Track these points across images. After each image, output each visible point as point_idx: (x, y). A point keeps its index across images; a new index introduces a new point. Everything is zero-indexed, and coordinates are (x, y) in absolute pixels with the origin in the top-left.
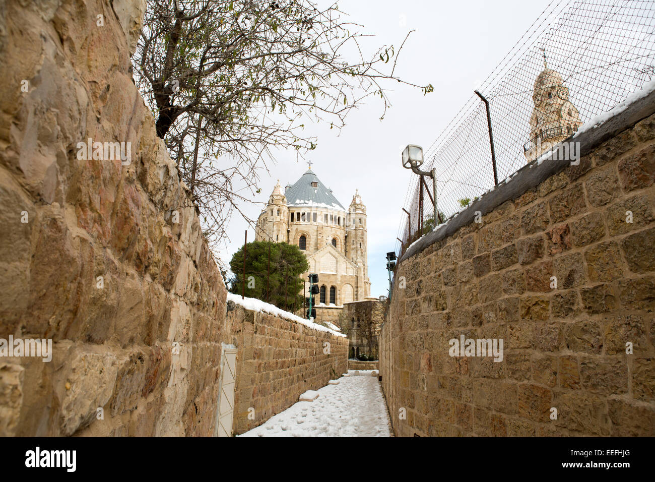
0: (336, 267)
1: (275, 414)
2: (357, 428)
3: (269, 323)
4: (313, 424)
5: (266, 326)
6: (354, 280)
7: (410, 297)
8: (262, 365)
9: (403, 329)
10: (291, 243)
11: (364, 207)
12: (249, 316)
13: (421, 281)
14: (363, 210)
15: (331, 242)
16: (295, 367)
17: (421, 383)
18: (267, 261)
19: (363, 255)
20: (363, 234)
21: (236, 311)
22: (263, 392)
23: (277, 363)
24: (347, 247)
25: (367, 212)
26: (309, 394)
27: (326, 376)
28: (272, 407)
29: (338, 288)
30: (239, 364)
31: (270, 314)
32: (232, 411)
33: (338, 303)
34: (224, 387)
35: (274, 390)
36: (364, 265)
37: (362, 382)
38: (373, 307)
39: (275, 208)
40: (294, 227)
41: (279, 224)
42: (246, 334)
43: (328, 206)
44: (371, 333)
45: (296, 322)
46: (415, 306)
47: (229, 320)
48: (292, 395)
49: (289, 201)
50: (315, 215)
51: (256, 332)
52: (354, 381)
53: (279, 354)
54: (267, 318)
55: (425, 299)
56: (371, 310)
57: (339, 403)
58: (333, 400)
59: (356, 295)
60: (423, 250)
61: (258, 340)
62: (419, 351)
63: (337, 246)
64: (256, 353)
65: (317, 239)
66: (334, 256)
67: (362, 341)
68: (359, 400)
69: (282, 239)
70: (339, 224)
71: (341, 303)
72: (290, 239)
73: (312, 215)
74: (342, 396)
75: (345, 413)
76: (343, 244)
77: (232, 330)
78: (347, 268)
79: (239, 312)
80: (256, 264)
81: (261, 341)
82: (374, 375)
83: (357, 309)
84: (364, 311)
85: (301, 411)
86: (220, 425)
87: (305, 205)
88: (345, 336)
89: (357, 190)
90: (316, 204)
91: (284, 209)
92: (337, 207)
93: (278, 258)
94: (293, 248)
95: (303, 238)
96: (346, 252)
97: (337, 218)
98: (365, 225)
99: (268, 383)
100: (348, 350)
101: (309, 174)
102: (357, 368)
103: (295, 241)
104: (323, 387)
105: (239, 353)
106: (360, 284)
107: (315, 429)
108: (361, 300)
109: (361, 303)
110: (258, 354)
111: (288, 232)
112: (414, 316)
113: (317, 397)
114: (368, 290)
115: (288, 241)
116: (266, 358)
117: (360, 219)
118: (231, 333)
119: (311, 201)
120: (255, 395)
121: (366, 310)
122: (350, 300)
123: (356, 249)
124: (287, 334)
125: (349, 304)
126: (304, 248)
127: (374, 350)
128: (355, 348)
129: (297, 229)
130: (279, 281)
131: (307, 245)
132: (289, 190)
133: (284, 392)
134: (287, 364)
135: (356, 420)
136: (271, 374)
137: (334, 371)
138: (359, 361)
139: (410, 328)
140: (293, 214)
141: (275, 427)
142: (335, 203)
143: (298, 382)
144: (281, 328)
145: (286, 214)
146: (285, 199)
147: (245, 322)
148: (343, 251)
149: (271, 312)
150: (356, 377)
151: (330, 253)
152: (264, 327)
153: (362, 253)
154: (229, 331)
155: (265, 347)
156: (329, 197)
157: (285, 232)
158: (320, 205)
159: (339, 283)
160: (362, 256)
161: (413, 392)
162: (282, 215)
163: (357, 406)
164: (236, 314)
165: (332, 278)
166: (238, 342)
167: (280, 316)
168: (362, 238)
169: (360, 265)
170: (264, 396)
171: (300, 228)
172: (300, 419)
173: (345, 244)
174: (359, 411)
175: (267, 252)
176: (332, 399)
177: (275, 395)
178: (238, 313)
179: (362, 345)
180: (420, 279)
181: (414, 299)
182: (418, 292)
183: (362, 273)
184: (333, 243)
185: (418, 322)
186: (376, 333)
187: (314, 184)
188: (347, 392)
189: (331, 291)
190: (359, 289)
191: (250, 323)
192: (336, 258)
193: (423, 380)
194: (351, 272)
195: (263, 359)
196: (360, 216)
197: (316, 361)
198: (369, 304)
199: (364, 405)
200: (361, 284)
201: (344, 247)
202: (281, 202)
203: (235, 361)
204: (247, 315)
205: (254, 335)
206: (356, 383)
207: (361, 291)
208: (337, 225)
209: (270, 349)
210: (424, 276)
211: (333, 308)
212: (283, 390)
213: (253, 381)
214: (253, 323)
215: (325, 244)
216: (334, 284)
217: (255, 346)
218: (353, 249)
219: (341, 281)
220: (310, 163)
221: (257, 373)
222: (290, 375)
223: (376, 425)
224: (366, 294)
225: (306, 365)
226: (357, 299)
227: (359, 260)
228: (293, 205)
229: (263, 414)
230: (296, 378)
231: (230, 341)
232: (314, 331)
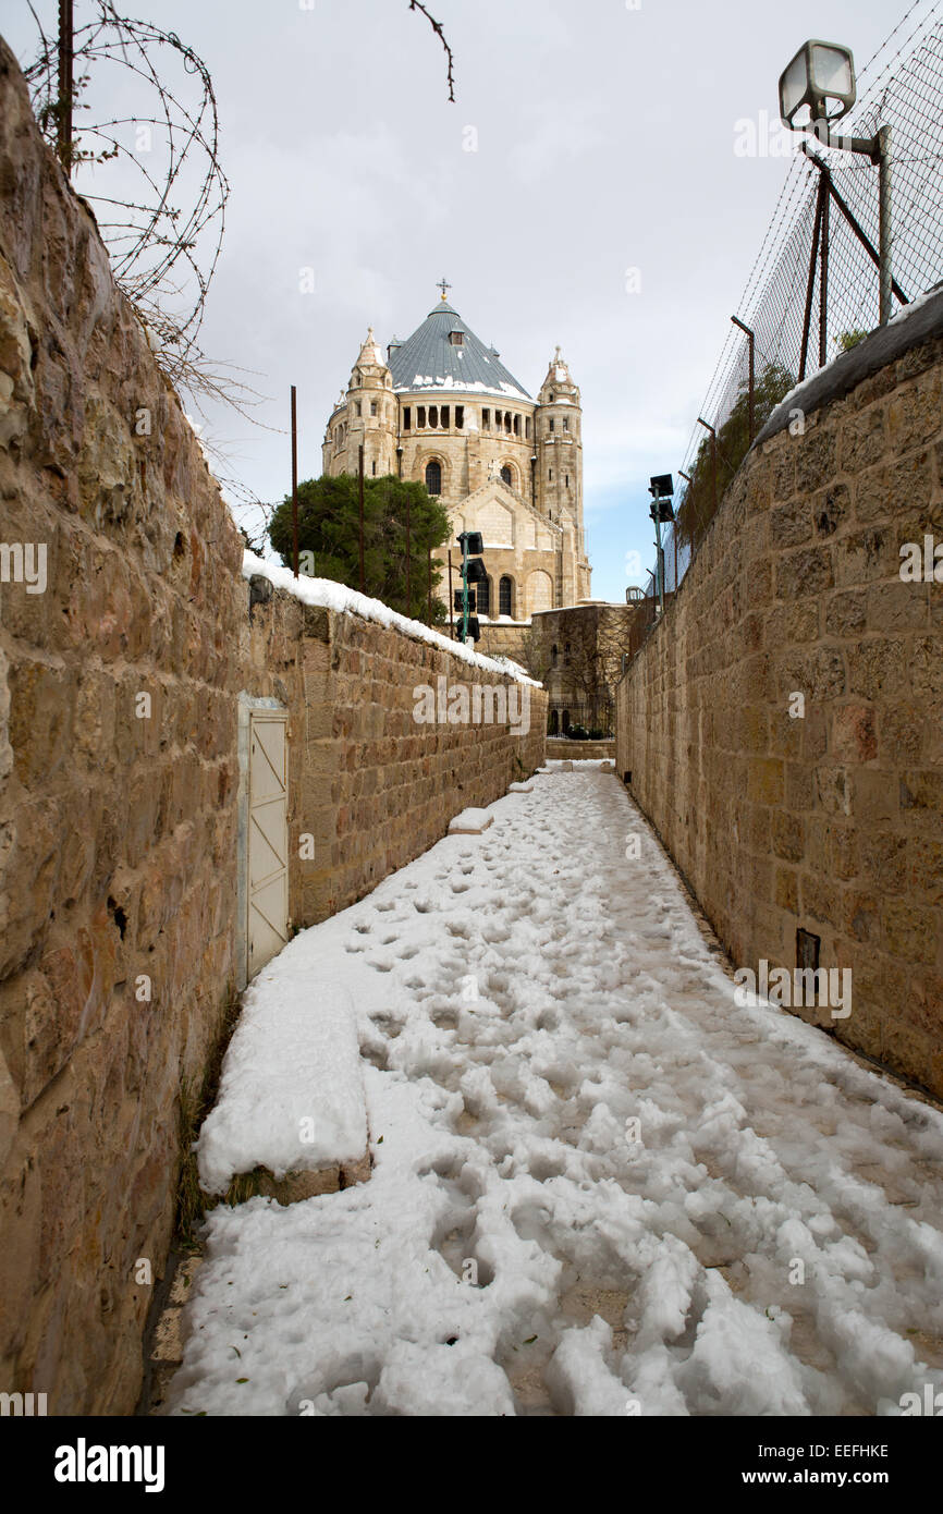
0: (513, 531)
1: (395, 870)
2: (606, 901)
3: (370, 641)
4: (492, 894)
5: (362, 651)
6: (554, 561)
7: (793, 543)
8: (357, 752)
9: (765, 641)
10: (407, 478)
11: (574, 391)
12: (315, 621)
13: (838, 490)
14: (574, 397)
15: (499, 475)
16: (437, 756)
17: (830, 793)
18: (356, 520)
19: (573, 503)
20: (573, 455)
21: (278, 606)
22: (362, 819)
23: (394, 745)
24: (538, 487)
25: (582, 403)
26: (471, 817)
27: (503, 772)
28: (388, 852)
29: (518, 580)
30: (295, 749)
31: (370, 620)
32: (286, 870)
33: (519, 614)
34: (254, 813)
35: (390, 812)
36: (576, 527)
37: (584, 787)
38: (600, 619)
39: (367, 398)
40: (413, 442)
41: (377, 434)
42: (309, 670)
43: (491, 390)
44: (595, 679)
45: (434, 646)
46: (812, 569)
47: (257, 630)
48: (433, 820)
49: (396, 380)
50: (460, 410)
51: (336, 667)
52: (564, 784)
53: (399, 724)
54: (362, 631)
55: (853, 543)
56: (596, 628)
57: (544, 837)
58: (528, 829)
59: (559, 595)
60: (851, 390)
61: (342, 686)
62: (823, 701)
63: (513, 484)
64: (339, 722)
65: (467, 469)
66: (507, 508)
67: (575, 697)
68: (589, 828)
69: (386, 468)
70: (516, 431)
71: (524, 614)
72: (404, 471)
73: (452, 412)
74: (548, 820)
75: (567, 861)
76: (527, 479)
77: (269, 658)
78: (536, 534)
79: (286, 612)
80: (327, 526)
81: (351, 690)
82: (605, 769)
83: (564, 624)
84: (579, 629)
85: (458, 859)
86: (252, 911)
87: (435, 388)
88: (539, 684)
89: (558, 349)
90: (460, 386)
91: (388, 399)
92: (511, 391)
93: (380, 513)
94: (413, 488)
95: (435, 468)
96: (534, 497)
97: (513, 418)
98: (578, 432)
99: (376, 795)
100: (546, 715)
101: (443, 312)
102: (564, 756)
103: (415, 474)
104: (498, 798)
105: (294, 722)
106: (567, 570)
107: (500, 905)
108: (570, 605)
109: (572, 610)
110: (344, 724)
111: (399, 453)
112: (806, 599)
113: (491, 822)
114: (584, 583)
115: (400, 474)
116: (367, 734)
117: (565, 420)
118: (266, 668)
119: (450, 379)
120: (341, 828)
121: (584, 627)
122: (545, 606)
123: (557, 491)
124: (416, 674)
125: (544, 615)
126: (438, 491)
127: (601, 716)
128: (560, 712)
129: (418, 446)
130: (386, 563)
131: (444, 484)
132: (397, 354)
133: (413, 814)
134: (417, 749)
135: (598, 880)
136: (381, 773)
137: (519, 762)
138: (569, 741)
139: (791, 635)
140: (407, 412)
141: (399, 904)
142: (506, 381)
143: (444, 787)
144: (401, 658)
145: (392, 412)
146: (389, 376)
147: (305, 640)
148: (527, 495)
149: (374, 616)
150: (568, 774)
151: (497, 499)
152: (357, 653)
153: (571, 499)
154: (261, 662)
155: (363, 706)
156: (493, 370)
157: (391, 454)
158: (471, 387)
159: (519, 568)
160: (571, 505)
161: (797, 815)
162: (383, 414)
163: (591, 845)
164: (279, 617)
165: (504, 559)
166: (288, 691)
167: (396, 628)
168: (571, 464)
169: (568, 526)
170: (367, 828)
171: (428, 443)
172: (458, 879)
173: (532, 478)
174: (597, 855)
175: (356, 498)
176: (525, 828)
177: (392, 825)
178: (284, 613)
179: (576, 705)
180: (836, 481)
181: (808, 547)
182: (825, 525)
183: (573, 545)
184: (504, 478)
185: (824, 614)
186: (607, 678)
187: (456, 337)
188: (556, 809)
189: (501, 588)
190: (565, 581)
191: (318, 642)
192: (512, 512)
193: (840, 784)
194: (547, 544)
195: (358, 736)
196: (565, 412)
197: (482, 740)
198: (590, 614)
199: (606, 841)
200: (570, 569)
201: (528, 487)
202: (379, 383)
203: (282, 743)
204: (310, 621)
205: (332, 672)
206: (571, 788)
207: (570, 585)
208: (513, 433)
209: (374, 712)
210: (852, 471)
211: (506, 626)
212: (410, 811)
213: (335, 793)
214: (327, 641)
215: (485, 479)
216: (508, 571)
217: (337, 703)
218: (550, 491)
219: (524, 564)
220: (444, 286)
221: (346, 773)
222: (425, 773)
223: (652, 891)
224: (581, 593)
225: (461, 749)
226: (560, 604)
227: (566, 514)
228: (407, 390)
229: (366, 871)
230: (439, 782)
231: (265, 688)
232: (477, 671)
